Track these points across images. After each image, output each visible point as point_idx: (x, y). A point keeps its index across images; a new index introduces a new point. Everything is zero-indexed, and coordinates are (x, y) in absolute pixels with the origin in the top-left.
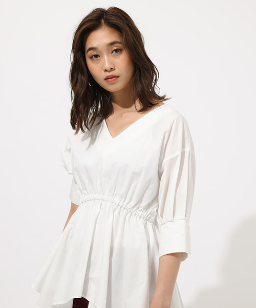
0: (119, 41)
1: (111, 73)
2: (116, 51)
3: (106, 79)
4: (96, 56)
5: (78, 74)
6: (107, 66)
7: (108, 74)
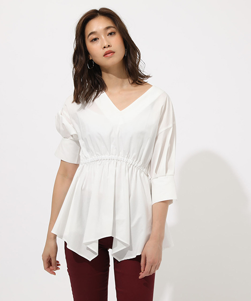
0: (112, 26)
1: (109, 49)
2: (111, 34)
3: (105, 55)
4: (95, 39)
5: (78, 56)
6: (106, 44)
7: (106, 50)
